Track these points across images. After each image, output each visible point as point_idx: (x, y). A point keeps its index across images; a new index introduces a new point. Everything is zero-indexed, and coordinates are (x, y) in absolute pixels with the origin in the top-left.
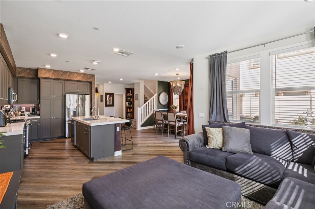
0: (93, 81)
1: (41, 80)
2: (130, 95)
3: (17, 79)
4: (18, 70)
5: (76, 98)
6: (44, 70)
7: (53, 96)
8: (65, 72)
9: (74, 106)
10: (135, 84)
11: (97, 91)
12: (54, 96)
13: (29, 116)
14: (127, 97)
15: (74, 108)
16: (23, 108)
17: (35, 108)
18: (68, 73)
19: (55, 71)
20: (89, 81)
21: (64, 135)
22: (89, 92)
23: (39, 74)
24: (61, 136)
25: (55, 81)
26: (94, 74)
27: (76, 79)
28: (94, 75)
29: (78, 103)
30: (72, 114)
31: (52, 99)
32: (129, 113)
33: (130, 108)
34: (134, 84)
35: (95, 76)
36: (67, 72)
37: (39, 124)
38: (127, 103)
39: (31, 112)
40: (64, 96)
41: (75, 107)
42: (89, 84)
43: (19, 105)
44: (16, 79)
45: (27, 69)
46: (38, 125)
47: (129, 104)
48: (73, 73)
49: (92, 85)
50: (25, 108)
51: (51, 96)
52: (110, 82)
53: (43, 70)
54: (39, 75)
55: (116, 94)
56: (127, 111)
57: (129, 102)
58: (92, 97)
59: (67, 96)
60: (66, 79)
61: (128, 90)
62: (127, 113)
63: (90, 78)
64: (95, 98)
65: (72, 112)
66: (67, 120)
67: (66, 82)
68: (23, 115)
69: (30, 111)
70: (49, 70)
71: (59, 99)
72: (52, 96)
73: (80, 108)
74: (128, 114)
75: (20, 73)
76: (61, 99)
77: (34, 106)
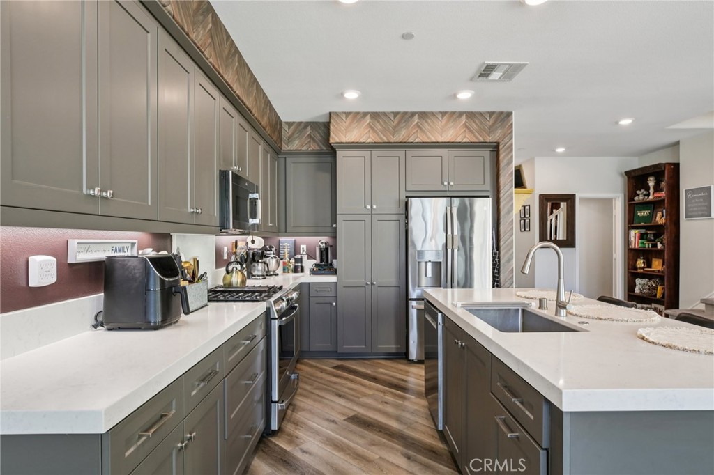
0: (506, 140)
1: (340, 154)
2: (651, 197)
3: (285, 158)
4: (286, 132)
5: (444, 212)
6: (347, 117)
7: (371, 207)
8: (406, 117)
9: (436, 245)
10: (681, 146)
11: (519, 183)
12: (375, 207)
13: (313, 272)
14: (632, 207)
15: (437, 251)
16: (302, 246)
17: (327, 249)
18: (416, 119)
19: (375, 116)
20: (489, 139)
21: (405, 351)
22: (488, 186)
23: (332, 134)
24: (394, 351)
25: (376, 153)
26: (510, 111)
27: (441, 139)
28: (509, 114)
29: (449, 233)
30: (429, 274)
31: (368, 218)
32: (643, 276)
33: (648, 255)
34: (677, 143)
35: (514, 119)
36: (413, 114)
37: (334, 304)
38: (634, 234)
39: (318, 261)
40: (403, 205)
41: (440, 248)
42: (487, 153)
43: (293, 239)
44: (283, 160)
45: (307, 124)
46: (331, 304)
47: (642, 237)
48: (433, 114)
49: (501, 157)
50: (305, 247)
51: (365, 207)
52: (560, 150)
53: (344, 117)
54: (334, 138)
55: (581, 200)
56: (636, 268)
57: (643, 231)
58: (502, 205)
59: (415, 204)
60: (411, 140)
61: (636, 179)
62: (632, 275)
63: (492, 129)
64: (510, 210)
65: (429, 266)
66: (415, 297)
67: (411, 152)
68: (299, 269)
69: (315, 259)
70: (357, 116)
71: (388, 217)
72: (369, 207)
73: (456, 251)
74: (638, 281)
75: (290, 139)
76: (395, 217)
77: (324, 241)
